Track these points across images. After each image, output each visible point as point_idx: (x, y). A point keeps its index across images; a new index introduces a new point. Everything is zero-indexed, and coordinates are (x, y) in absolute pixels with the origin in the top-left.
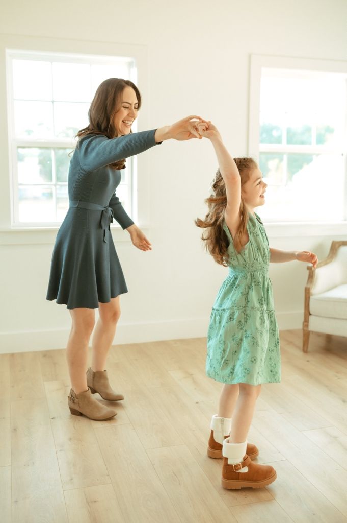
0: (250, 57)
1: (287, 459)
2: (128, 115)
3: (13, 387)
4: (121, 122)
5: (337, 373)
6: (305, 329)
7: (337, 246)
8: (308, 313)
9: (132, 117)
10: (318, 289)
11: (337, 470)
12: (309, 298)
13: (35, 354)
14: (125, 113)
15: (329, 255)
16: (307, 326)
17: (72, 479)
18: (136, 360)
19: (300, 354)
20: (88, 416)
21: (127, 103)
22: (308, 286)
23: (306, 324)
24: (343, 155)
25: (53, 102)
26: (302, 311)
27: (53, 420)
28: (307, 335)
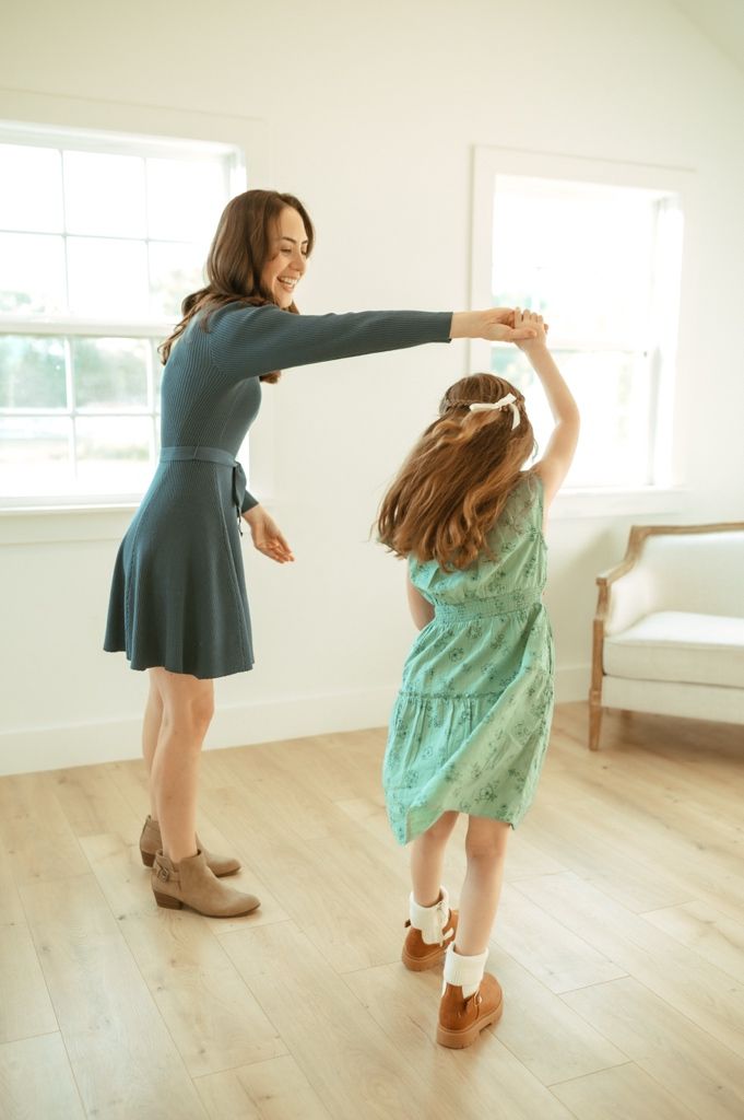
0: (472, 150)
1: (630, 976)
2: (290, 266)
3: (12, 852)
4: (274, 279)
5: (669, 789)
6: (595, 703)
7: (641, 536)
8: (599, 672)
9: (298, 270)
10: (615, 624)
11: (734, 990)
12: (602, 641)
13: (40, 777)
14: (283, 261)
15: (627, 555)
16: (599, 697)
17: (202, 1051)
18: (261, 780)
19: (584, 753)
20: (196, 907)
21: (288, 239)
22: (600, 618)
23: (596, 693)
24: (645, 354)
25: (65, 236)
26: (588, 665)
27: (123, 921)
28: (597, 714)
